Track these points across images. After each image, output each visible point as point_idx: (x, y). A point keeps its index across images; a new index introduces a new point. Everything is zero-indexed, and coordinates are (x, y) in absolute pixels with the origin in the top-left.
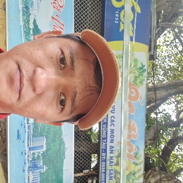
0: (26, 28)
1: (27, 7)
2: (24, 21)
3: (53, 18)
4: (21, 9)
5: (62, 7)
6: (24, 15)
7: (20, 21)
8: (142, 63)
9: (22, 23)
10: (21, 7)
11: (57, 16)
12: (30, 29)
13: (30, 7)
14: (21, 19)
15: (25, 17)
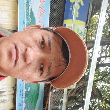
0: (27, 12)
1: (28, 2)
2: (26, 9)
3: (40, 7)
4: (25, 3)
5: (44, 2)
6: (26, 6)
7: (24, 9)
8: (81, 31)
9: (25, 10)
10: (25, 2)
11: (42, 6)
12: (29, 13)
13: (29, 2)
14: (25, 8)
15: (27, 7)
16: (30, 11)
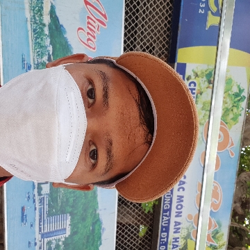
2: (32, 9)
3: (87, 3)
8: (239, 86)
9: (28, 14)
12: (44, 25)
16: (47, 19)
